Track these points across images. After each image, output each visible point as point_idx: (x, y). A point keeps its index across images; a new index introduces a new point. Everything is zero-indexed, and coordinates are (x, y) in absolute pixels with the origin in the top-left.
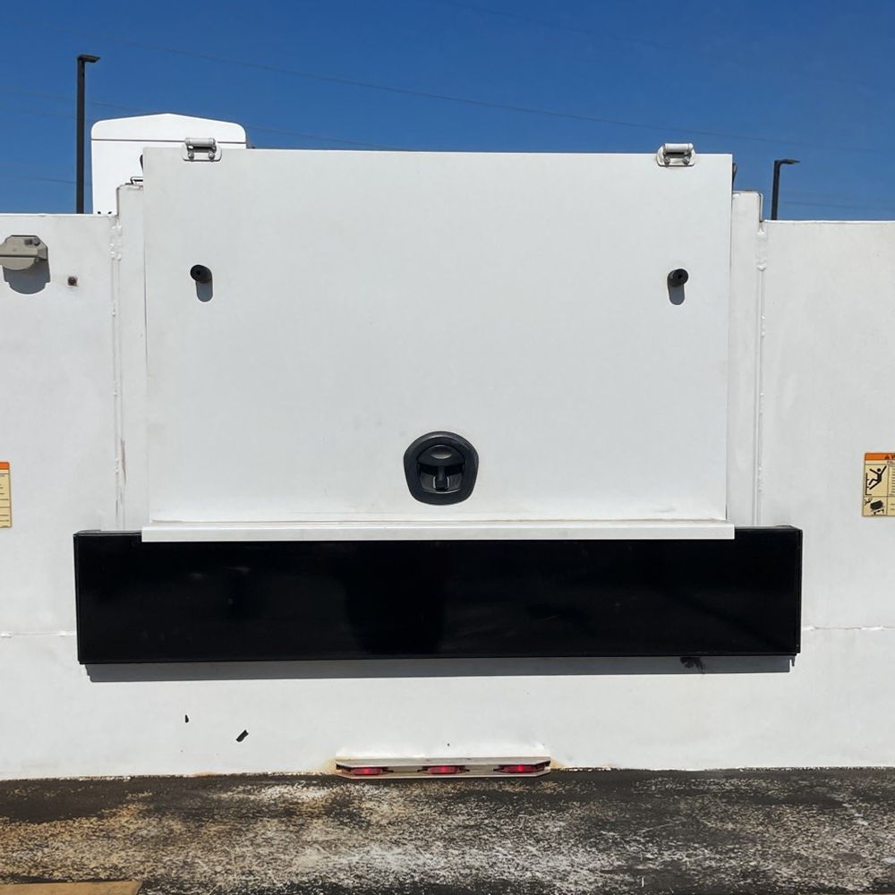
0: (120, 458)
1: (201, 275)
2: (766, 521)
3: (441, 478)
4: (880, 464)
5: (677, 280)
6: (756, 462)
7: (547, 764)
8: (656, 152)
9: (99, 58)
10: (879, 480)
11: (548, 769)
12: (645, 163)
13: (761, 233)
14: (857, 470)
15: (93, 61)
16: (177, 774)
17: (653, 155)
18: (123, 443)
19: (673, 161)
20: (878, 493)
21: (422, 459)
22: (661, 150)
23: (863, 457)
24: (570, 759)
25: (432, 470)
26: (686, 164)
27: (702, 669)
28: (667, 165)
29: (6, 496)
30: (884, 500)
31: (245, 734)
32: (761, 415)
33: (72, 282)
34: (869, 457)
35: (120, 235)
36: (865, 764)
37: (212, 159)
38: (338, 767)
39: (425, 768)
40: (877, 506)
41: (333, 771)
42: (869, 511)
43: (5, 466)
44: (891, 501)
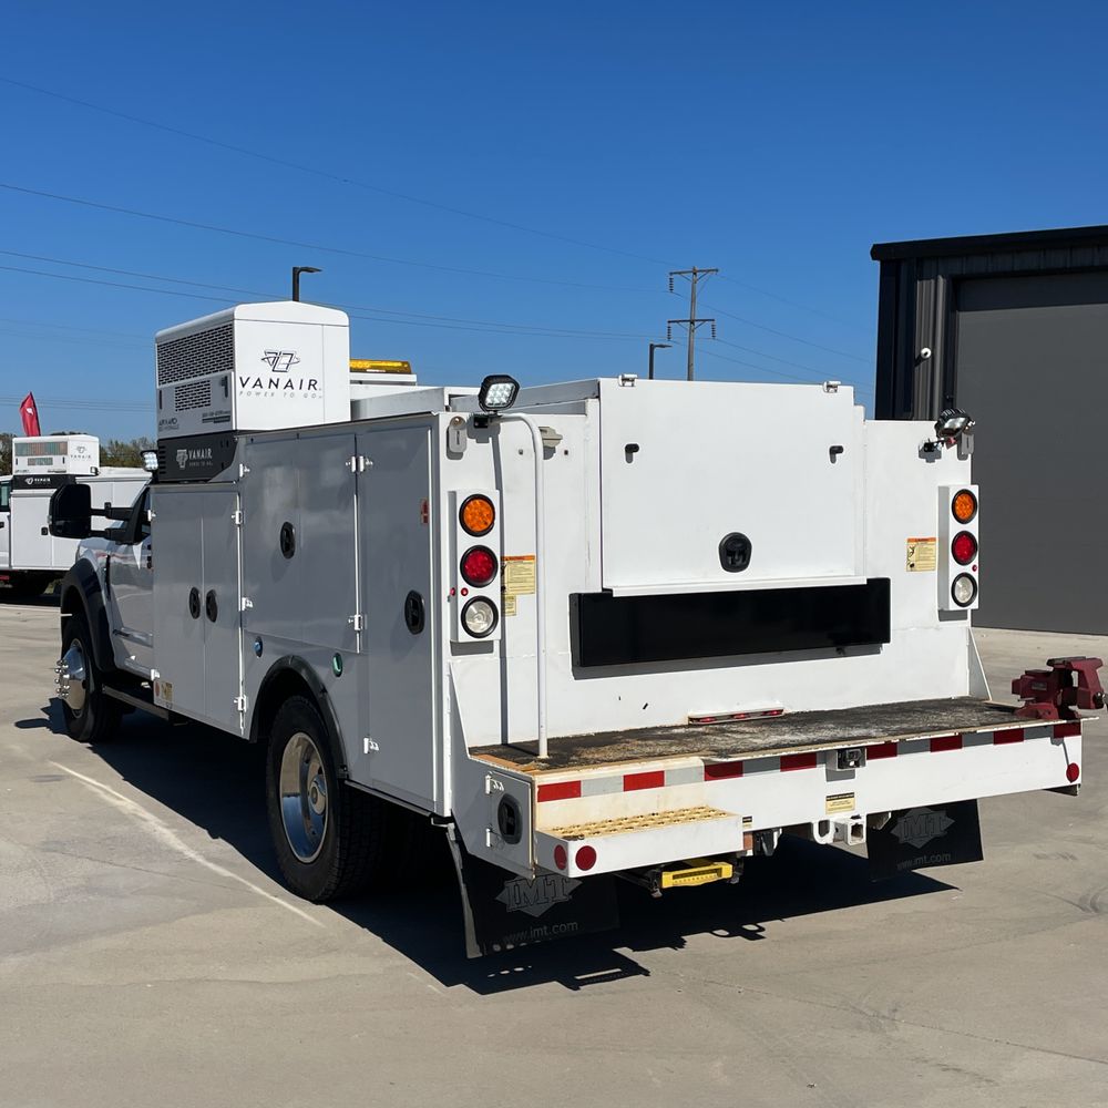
0: (587, 551)
3: (735, 558)
4: (913, 544)
5: (836, 450)
6: (865, 545)
10: (913, 552)
11: (783, 713)
12: (819, 391)
13: (865, 427)
14: (904, 548)
16: (616, 730)
17: (823, 386)
18: (589, 543)
19: (830, 390)
20: (913, 559)
21: (727, 548)
22: (826, 384)
23: (907, 541)
25: (732, 553)
26: (836, 391)
27: (845, 655)
28: (828, 392)
29: (533, 575)
30: (915, 563)
33: (566, 453)
34: (909, 540)
35: (588, 427)
38: (691, 719)
39: (732, 716)
40: (912, 566)
41: (686, 723)
42: (909, 568)
43: (531, 558)
44: (918, 563)
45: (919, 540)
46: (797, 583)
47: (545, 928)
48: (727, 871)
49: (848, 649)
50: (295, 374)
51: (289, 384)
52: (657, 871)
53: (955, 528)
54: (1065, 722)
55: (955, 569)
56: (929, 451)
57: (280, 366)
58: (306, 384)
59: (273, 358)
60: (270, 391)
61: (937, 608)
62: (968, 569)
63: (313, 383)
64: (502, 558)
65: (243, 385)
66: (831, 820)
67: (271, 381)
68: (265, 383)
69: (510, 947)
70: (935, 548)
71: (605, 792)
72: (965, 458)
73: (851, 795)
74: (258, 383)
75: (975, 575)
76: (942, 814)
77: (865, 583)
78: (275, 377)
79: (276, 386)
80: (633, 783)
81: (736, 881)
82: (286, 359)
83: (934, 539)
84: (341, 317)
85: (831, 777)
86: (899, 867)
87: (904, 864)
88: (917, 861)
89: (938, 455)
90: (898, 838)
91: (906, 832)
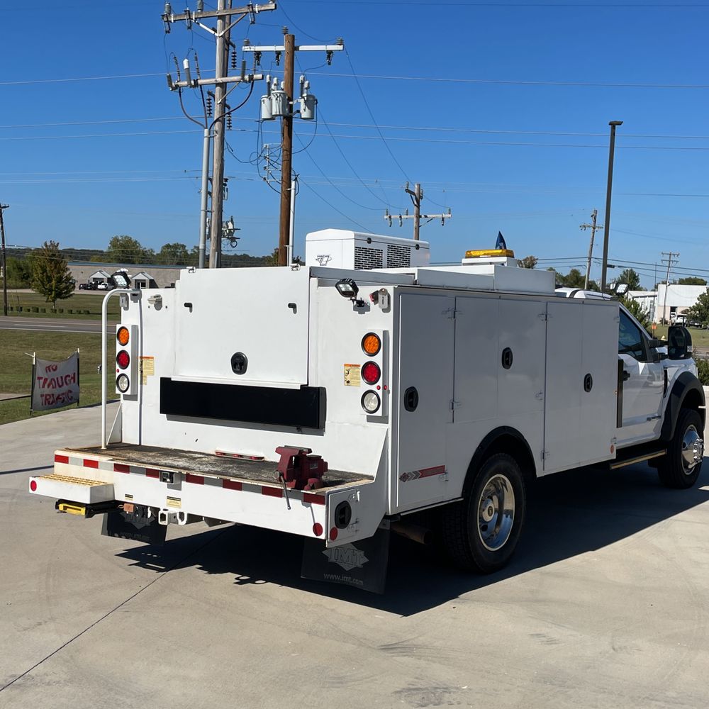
3: (239, 366)
4: (348, 368)
6: (317, 366)
7: (263, 458)
8: (289, 266)
10: (348, 373)
13: (317, 291)
14: (343, 370)
19: (294, 269)
20: (348, 378)
21: (235, 361)
25: (237, 364)
26: (297, 270)
27: (302, 433)
28: (292, 270)
29: (153, 366)
30: (350, 380)
33: (166, 307)
34: (345, 365)
35: (176, 294)
37: (193, 272)
38: (216, 452)
39: (233, 455)
40: (348, 382)
42: (346, 384)
43: (152, 358)
44: (352, 380)
45: (353, 365)
46: (268, 384)
49: (303, 429)
53: (364, 359)
55: (365, 387)
56: (360, 306)
62: (374, 388)
64: (141, 357)
72: (388, 311)
73: (179, 500)
75: (380, 393)
76: (362, 553)
77: (299, 388)
85: (169, 486)
86: (326, 576)
87: (332, 577)
88: (344, 578)
89: (368, 309)
90: (328, 557)
91: (336, 556)
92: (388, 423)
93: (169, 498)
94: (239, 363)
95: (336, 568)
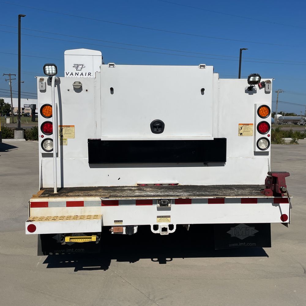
0: (96, 125)
1: (112, 89)
2: (220, 137)
3: (157, 128)
4: (241, 126)
5: (203, 90)
6: (218, 125)
7: (178, 184)
8: (198, 65)
9: (25, 16)
10: (241, 129)
11: (178, 185)
12: (196, 68)
13: (219, 81)
14: (237, 127)
15: (24, 17)
16: (107, 186)
17: (198, 66)
18: (96, 122)
19: (202, 67)
20: (241, 131)
21: (154, 125)
22: (199, 65)
23: (238, 124)
24: (182, 183)
25: (156, 127)
26: (204, 68)
27: (208, 166)
28: (201, 68)
29: (74, 132)
30: (242, 133)
31: (120, 178)
32: (219, 116)
33: (87, 90)
34: (239, 124)
35: (96, 82)
36: (239, 184)
37: (114, 67)
38: (138, 185)
39: (155, 185)
41: (136, 185)
42: (240, 135)
43: (74, 126)
44: (244, 133)
45: (245, 124)
47: (73, 249)
48: (94, 238)
49: (209, 164)
50: (84, 71)
51: (82, 74)
52: (64, 236)
53: (259, 120)
54: (274, 197)
55: (259, 136)
56: (250, 90)
57: (79, 69)
58: (87, 74)
59: (76, 66)
60: (75, 77)
61: (253, 151)
62: (265, 136)
63: (90, 74)
65: (67, 75)
66: (159, 225)
67: (76, 73)
68: (74, 74)
69: (57, 254)
70: (253, 127)
71: (58, 206)
72: (269, 93)
73: (169, 217)
74: (72, 74)
75: (270, 138)
76: (253, 228)
77: (213, 139)
78: (77, 72)
79: (78, 75)
80: (69, 204)
81: (97, 243)
82: (81, 67)
83: (252, 124)
84: (99, 53)
85: (159, 209)
86: (230, 245)
87: (234, 245)
88: (241, 244)
89: (255, 92)
90: (230, 235)
91: (235, 233)
92: (268, 155)
93: (158, 217)
94: (157, 126)
95: (236, 240)
